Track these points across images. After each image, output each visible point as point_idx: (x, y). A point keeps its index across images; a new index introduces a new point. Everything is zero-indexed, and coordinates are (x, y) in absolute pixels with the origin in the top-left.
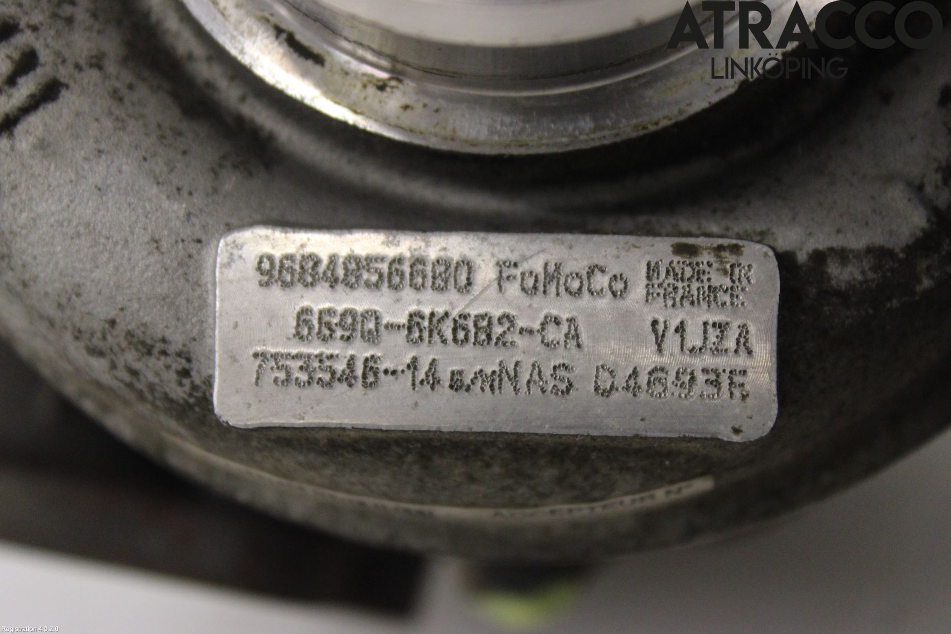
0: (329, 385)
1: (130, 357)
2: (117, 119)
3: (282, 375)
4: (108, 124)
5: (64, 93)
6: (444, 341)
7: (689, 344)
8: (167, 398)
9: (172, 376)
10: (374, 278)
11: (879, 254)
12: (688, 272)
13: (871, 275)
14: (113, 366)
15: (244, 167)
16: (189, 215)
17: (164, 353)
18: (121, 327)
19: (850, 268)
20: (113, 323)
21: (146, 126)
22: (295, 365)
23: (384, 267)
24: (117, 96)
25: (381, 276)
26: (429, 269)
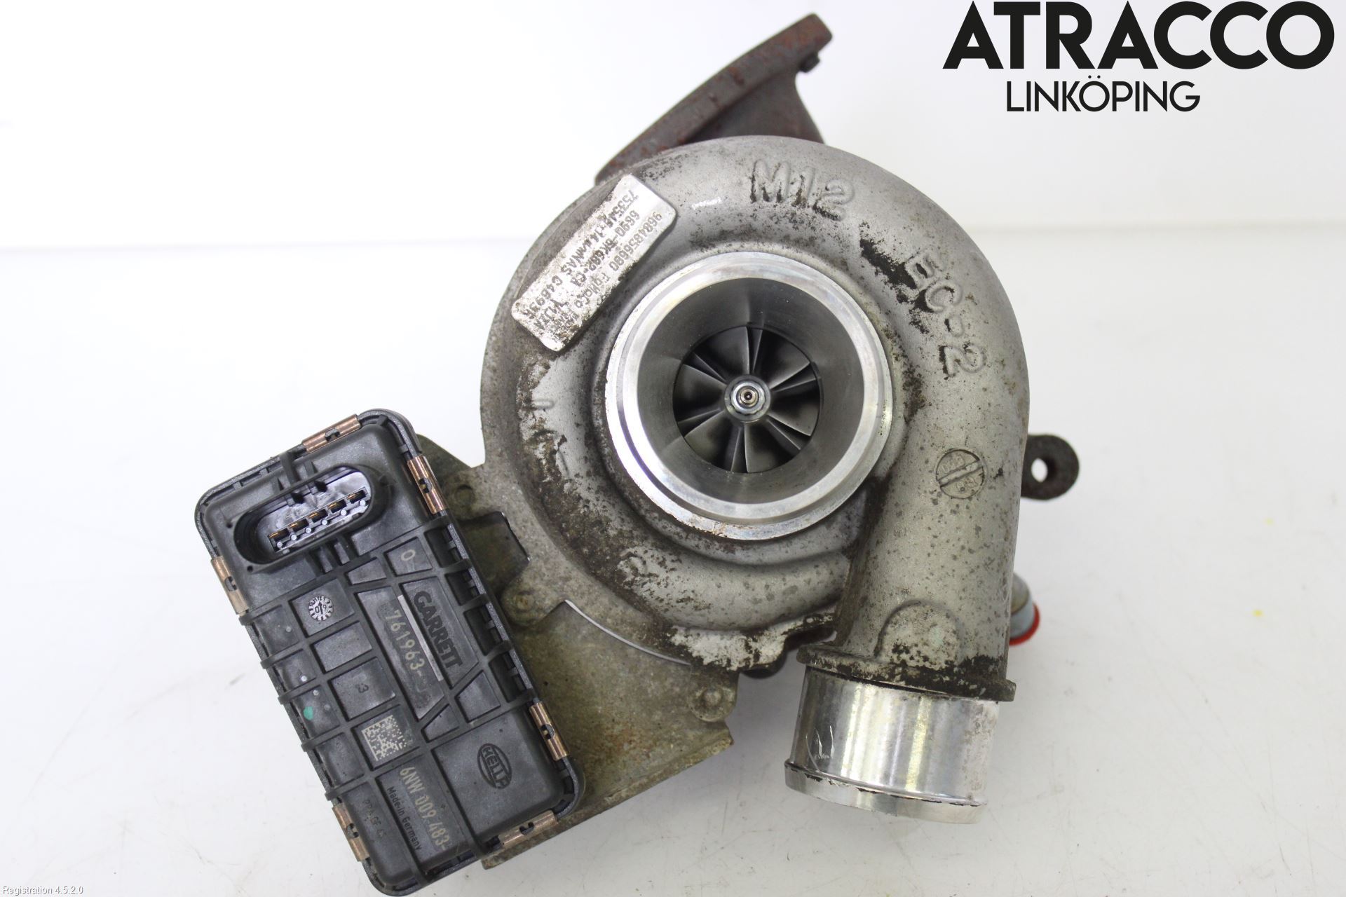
0: (614, 209)
1: (668, 165)
2: (733, 210)
3: (627, 199)
4: (733, 206)
5: (751, 201)
6: (601, 248)
7: (549, 310)
8: (651, 167)
9: (654, 172)
10: (632, 242)
11: (535, 385)
12: (568, 325)
13: (532, 378)
14: (671, 159)
15: (695, 234)
16: (691, 209)
17: (661, 174)
18: (677, 168)
19: (538, 373)
20: (680, 167)
21: (726, 216)
22: (626, 204)
23: (633, 247)
24: (740, 215)
25: (632, 245)
26: (623, 259)
